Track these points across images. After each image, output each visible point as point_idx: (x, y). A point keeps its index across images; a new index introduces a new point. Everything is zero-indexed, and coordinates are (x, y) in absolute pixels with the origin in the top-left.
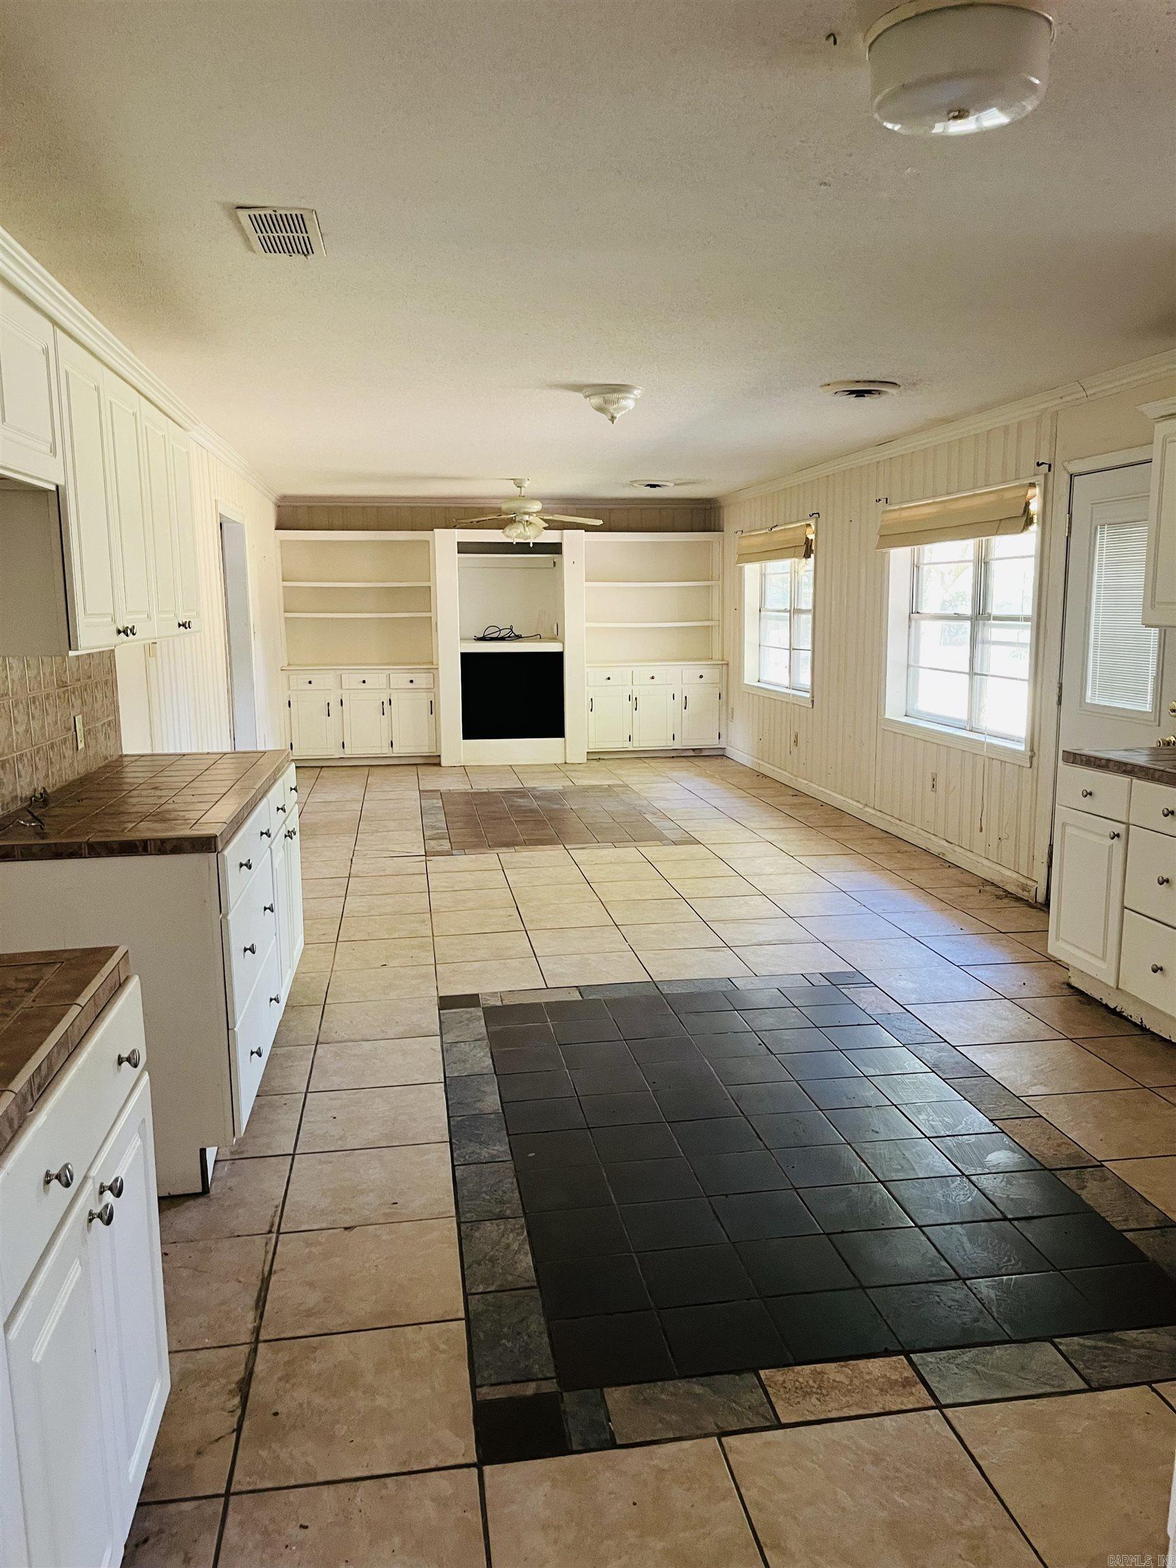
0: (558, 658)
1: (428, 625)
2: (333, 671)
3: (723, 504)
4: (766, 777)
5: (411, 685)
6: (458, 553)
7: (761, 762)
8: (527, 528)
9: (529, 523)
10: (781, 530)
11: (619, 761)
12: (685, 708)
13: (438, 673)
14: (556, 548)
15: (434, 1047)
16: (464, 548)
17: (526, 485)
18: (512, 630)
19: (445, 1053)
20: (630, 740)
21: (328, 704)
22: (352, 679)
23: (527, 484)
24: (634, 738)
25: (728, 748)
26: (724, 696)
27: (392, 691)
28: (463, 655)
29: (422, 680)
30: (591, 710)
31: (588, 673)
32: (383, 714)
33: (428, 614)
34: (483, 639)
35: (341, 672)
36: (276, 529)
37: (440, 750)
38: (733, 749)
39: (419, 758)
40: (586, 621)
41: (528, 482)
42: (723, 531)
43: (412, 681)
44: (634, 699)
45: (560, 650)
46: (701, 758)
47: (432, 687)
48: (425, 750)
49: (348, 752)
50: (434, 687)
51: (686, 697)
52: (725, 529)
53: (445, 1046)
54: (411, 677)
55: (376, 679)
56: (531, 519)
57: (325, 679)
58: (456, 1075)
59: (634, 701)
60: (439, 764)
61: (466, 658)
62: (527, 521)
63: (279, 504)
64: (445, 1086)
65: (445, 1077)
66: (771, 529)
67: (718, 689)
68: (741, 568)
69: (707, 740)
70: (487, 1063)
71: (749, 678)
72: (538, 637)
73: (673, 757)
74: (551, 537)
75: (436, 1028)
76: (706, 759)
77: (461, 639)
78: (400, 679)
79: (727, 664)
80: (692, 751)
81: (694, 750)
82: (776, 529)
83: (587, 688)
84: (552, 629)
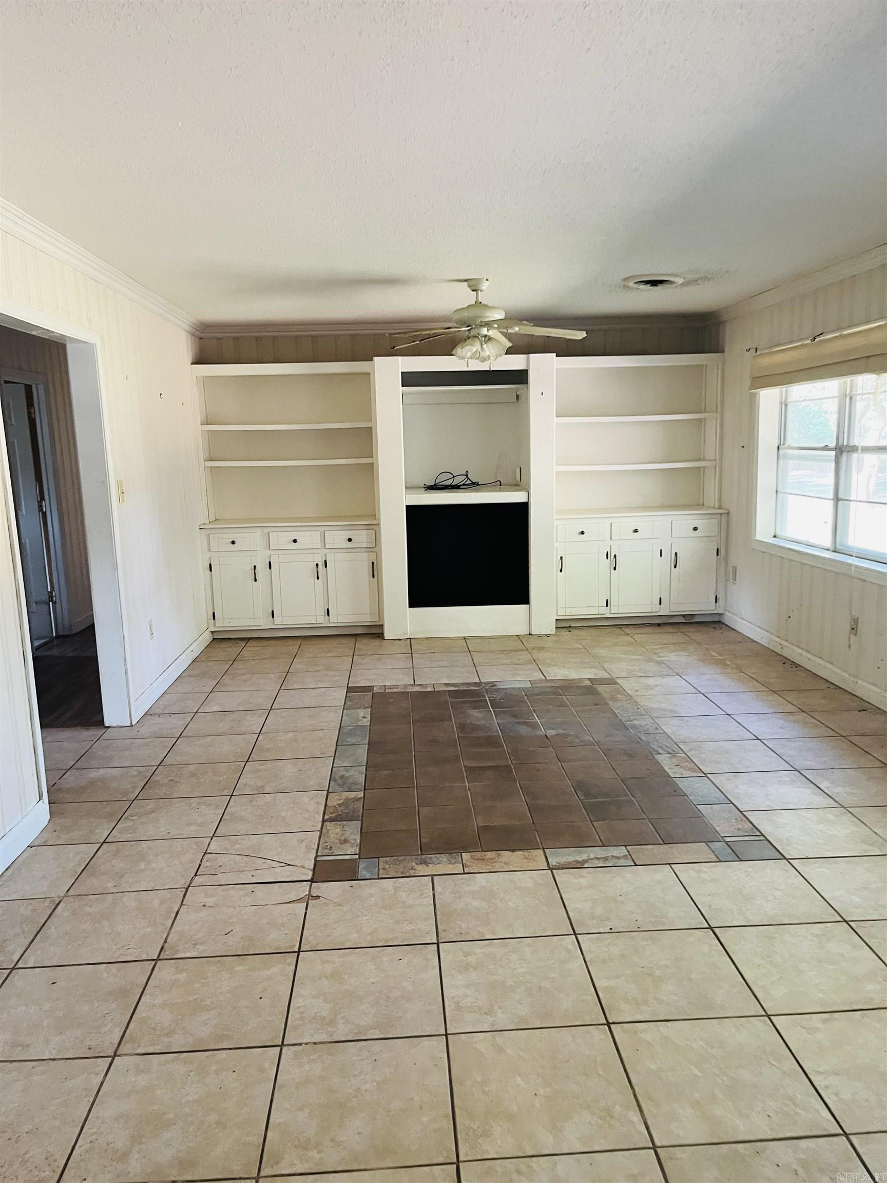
0: (523, 508)
1: (369, 471)
2: (259, 529)
3: (724, 318)
4: (797, 666)
5: (350, 545)
6: (402, 386)
7: (785, 643)
8: (485, 346)
9: (488, 339)
10: (834, 337)
11: (593, 631)
12: (675, 567)
13: (380, 528)
14: (520, 377)
16: (409, 379)
17: (484, 288)
18: (467, 476)
20: (607, 606)
21: (255, 567)
22: (281, 539)
23: (485, 286)
24: (613, 602)
25: (727, 613)
26: (722, 551)
27: (327, 551)
28: (408, 507)
29: (362, 538)
30: (561, 571)
31: (557, 526)
32: (318, 578)
33: (369, 460)
34: (434, 488)
35: (269, 530)
36: (191, 364)
37: (383, 619)
38: (734, 617)
39: (359, 628)
40: (556, 465)
41: (486, 284)
42: (723, 352)
43: (350, 540)
44: (613, 557)
45: (524, 500)
46: (694, 626)
47: (374, 546)
48: (367, 618)
49: (278, 622)
50: (375, 547)
51: (676, 554)
52: (726, 349)
54: (348, 534)
55: (309, 538)
56: (491, 333)
57: (251, 539)
59: (613, 560)
60: (380, 635)
61: (411, 510)
62: (485, 336)
63: (202, 335)
66: (815, 338)
67: (716, 543)
68: (755, 394)
69: (701, 605)
71: (763, 532)
72: (499, 485)
73: (659, 625)
74: (515, 362)
76: (701, 628)
77: (406, 488)
78: (337, 538)
79: (728, 513)
80: (681, 617)
81: (684, 616)
82: (822, 338)
83: (556, 545)
84: (514, 473)
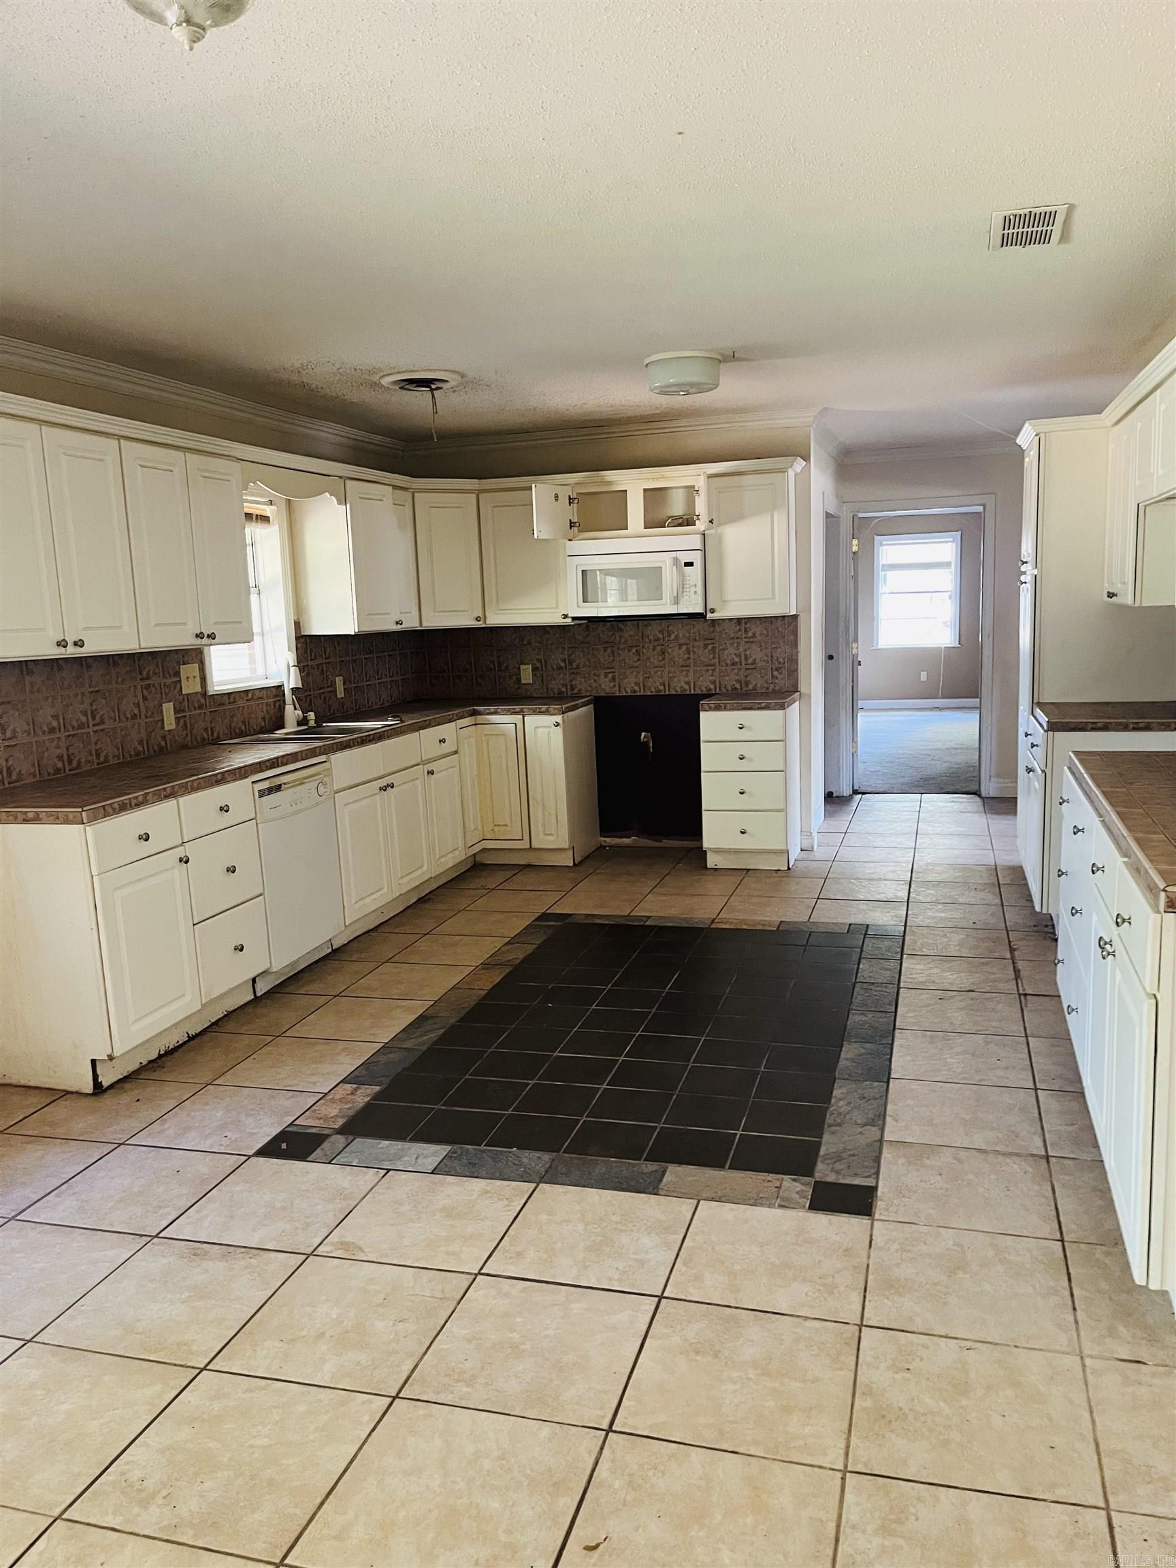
15: (894, 1123)
19: (882, 1113)
53: (881, 1122)
58: (876, 1084)
64: (889, 1074)
65: (888, 1083)
70: (840, 1091)
75: (887, 1155)
